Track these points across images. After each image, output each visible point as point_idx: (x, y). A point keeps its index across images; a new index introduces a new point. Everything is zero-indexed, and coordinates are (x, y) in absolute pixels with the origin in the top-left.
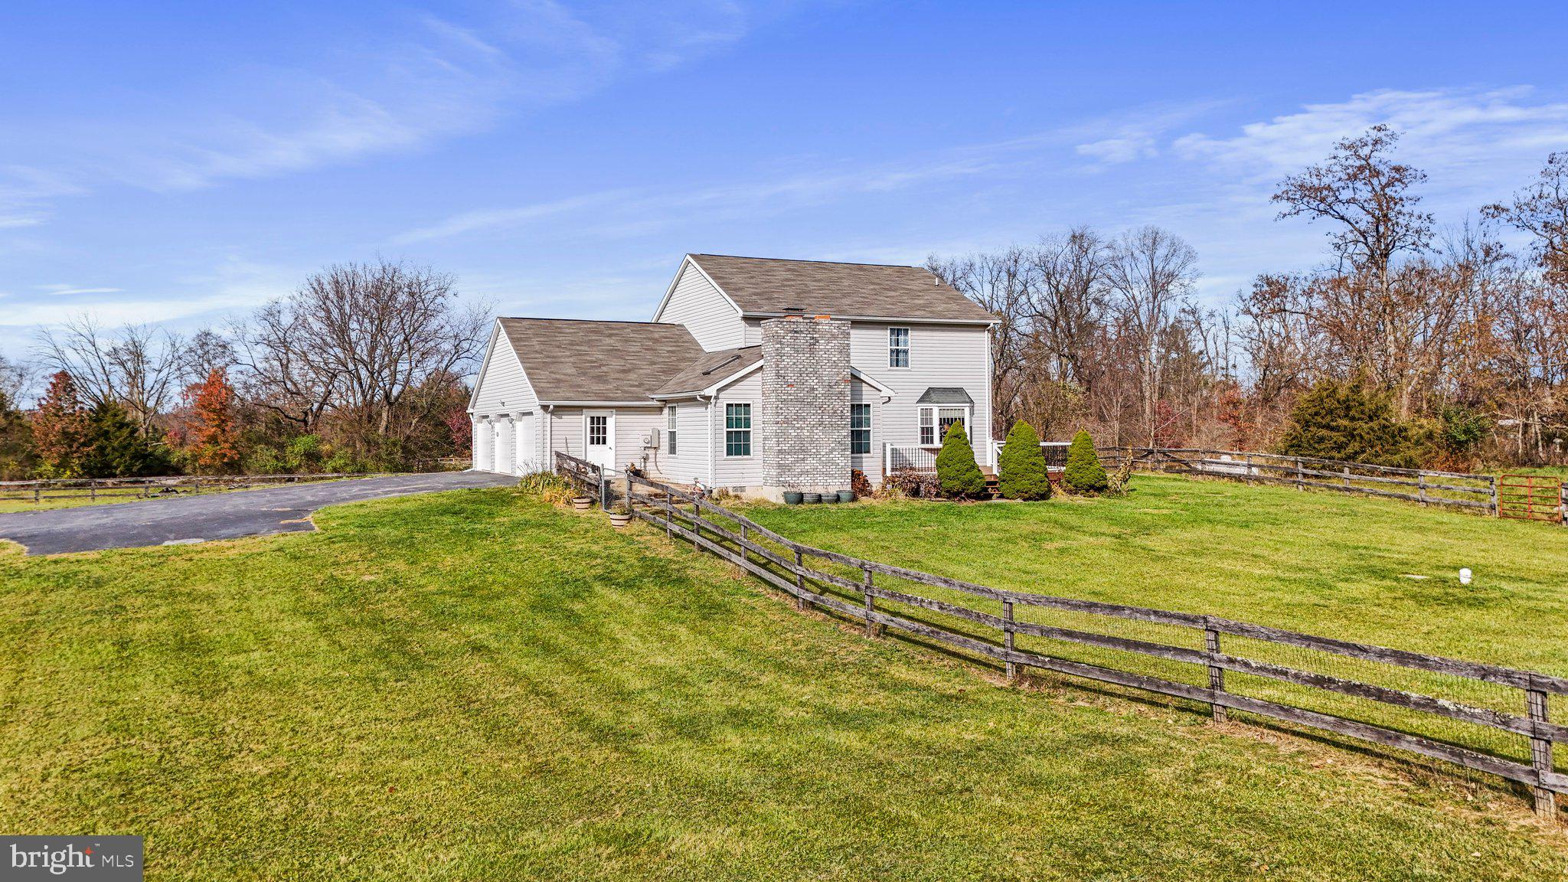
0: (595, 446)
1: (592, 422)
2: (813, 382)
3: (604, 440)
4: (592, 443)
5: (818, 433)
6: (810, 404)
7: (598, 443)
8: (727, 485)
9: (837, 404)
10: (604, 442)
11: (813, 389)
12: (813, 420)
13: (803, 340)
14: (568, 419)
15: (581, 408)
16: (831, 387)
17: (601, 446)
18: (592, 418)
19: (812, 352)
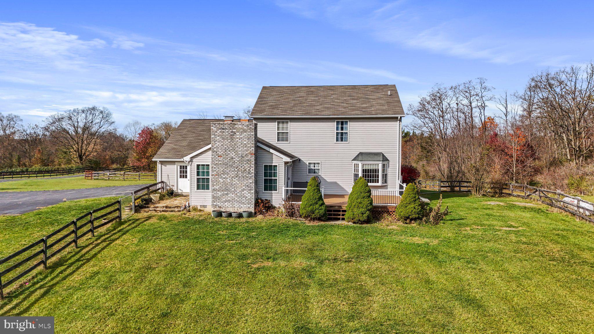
0: (182, 179)
1: (181, 168)
2: (233, 154)
3: (186, 176)
4: (181, 177)
5: (235, 181)
6: (231, 166)
7: (183, 177)
8: (197, 204)
9: (247, 166)
10: (186, 177)
11: (233, 158)
12: (232, 174)
13: (226, 133)
14: (169, 167)
15: (174, 162)
16: (243, 157)
17: (185, 179)
18: (181, 166)
19: (232, 139)
